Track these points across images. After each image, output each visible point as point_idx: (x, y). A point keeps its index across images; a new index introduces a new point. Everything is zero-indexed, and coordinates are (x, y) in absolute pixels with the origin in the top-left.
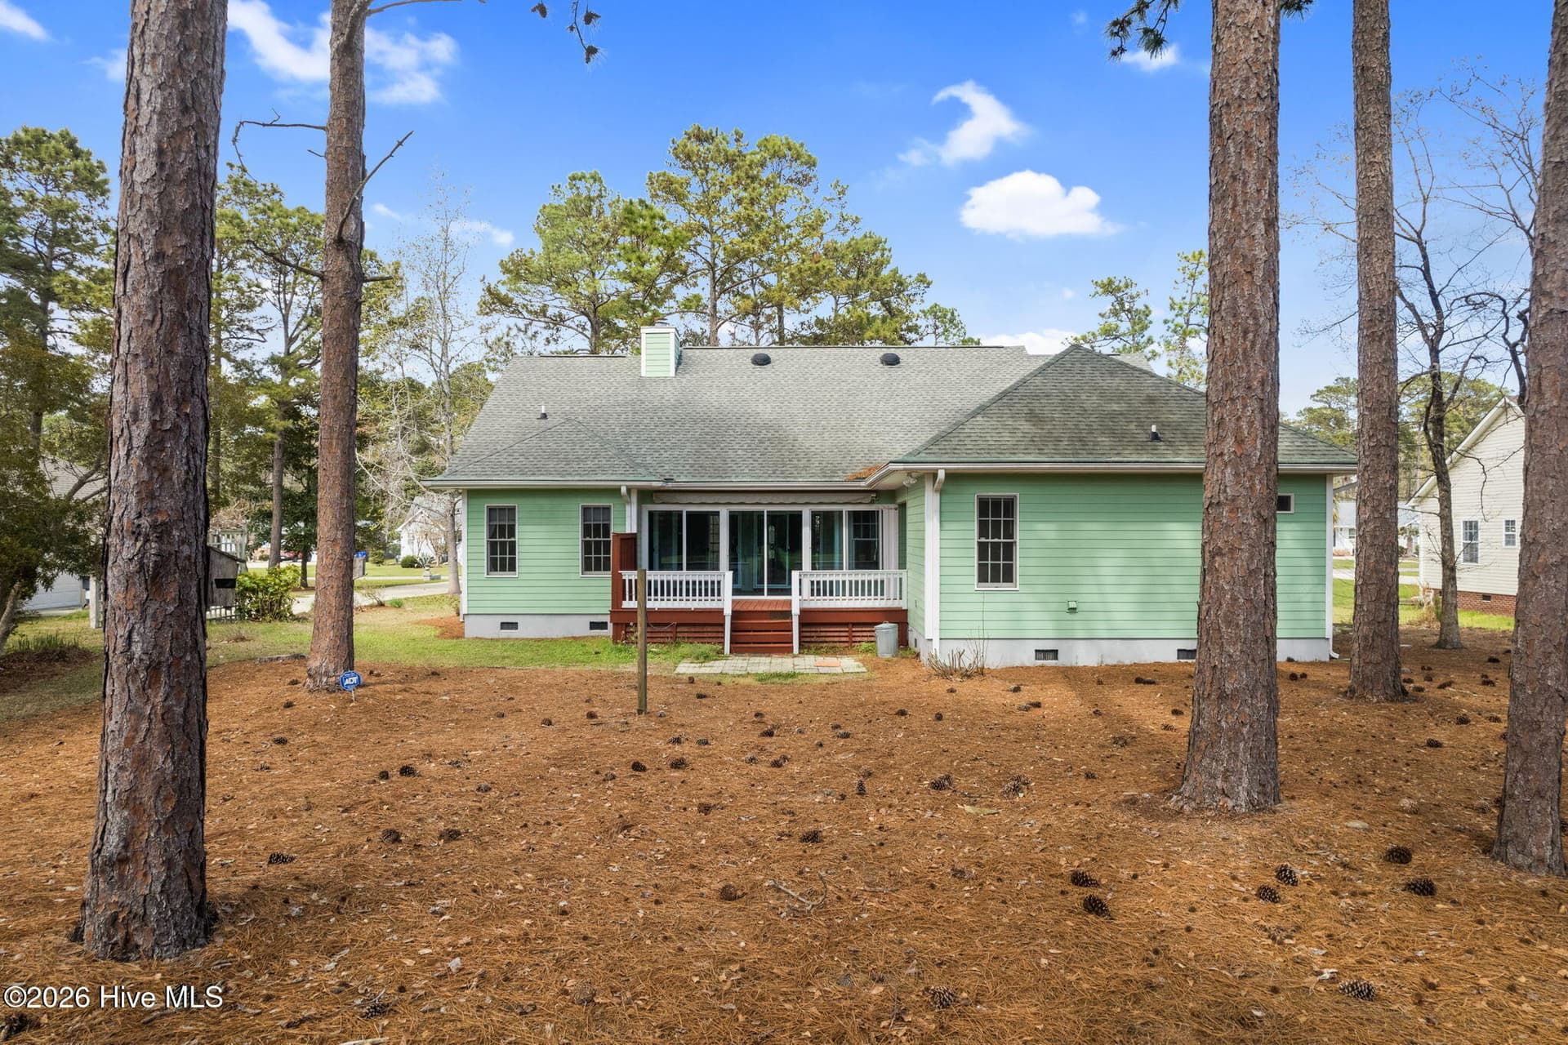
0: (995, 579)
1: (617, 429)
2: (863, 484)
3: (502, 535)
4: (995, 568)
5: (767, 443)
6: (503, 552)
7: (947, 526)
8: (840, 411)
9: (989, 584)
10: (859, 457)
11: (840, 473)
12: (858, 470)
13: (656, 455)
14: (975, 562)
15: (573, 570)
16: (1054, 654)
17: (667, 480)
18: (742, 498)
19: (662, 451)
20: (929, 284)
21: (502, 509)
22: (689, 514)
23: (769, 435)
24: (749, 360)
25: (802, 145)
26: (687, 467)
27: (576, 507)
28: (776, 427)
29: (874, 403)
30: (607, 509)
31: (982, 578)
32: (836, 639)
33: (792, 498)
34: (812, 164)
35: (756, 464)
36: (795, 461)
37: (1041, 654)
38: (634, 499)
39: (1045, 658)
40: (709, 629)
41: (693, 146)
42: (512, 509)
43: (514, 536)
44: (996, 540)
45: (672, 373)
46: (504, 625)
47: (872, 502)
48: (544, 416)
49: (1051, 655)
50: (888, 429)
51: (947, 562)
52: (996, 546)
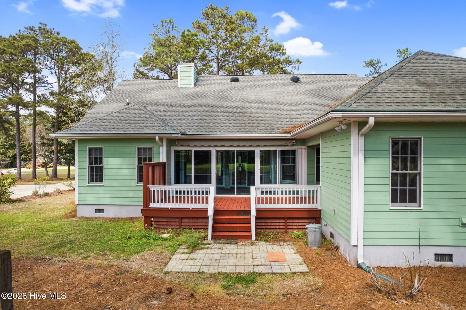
0: (403, 201)
1: (162, 109)
2: (288, 135)
3: (96, 163)
4: (403, 192)
5: (237, 115)
6: (97, 172)
7: (370, 161)
8: (273, 100)
9: (399, 204)
10: (285, 122)
11: (276, 130)
12: (285, 128)
13: (179, 121)
14: (389, 188)
15: (133, 181)
16: (449, 257)
17: (182, 134)
18: (223, 143)
19: (182, 119)
20: (301, 62)
21: (96, 149)
22: (196, 152)
23: (238, 111)
24: (229, 80)
25: (251, 13)
26: (194, 127)
27: (134, 148)
28: (241, 108)
29: (290, 97)
30: (151, 149)
31: (394, 200)
32: (277, 227)
33: (250, 143)
34: (255, 21)
35: (230, 125)
36: (251, 124)
37: (439, 257)
38: (165, 143)
39: (441, 260)
40: (201, 220)
41: (210, 11)
42: (101, 149)
43: (102, 163)
44: (404, 172)
45: (193, 85)
46: (97, 211)
47: (293, 145)
48: (128, 104)
49: (447, 258)
50: (298, 108)
51: (370, 188)
52: (404, 176)
